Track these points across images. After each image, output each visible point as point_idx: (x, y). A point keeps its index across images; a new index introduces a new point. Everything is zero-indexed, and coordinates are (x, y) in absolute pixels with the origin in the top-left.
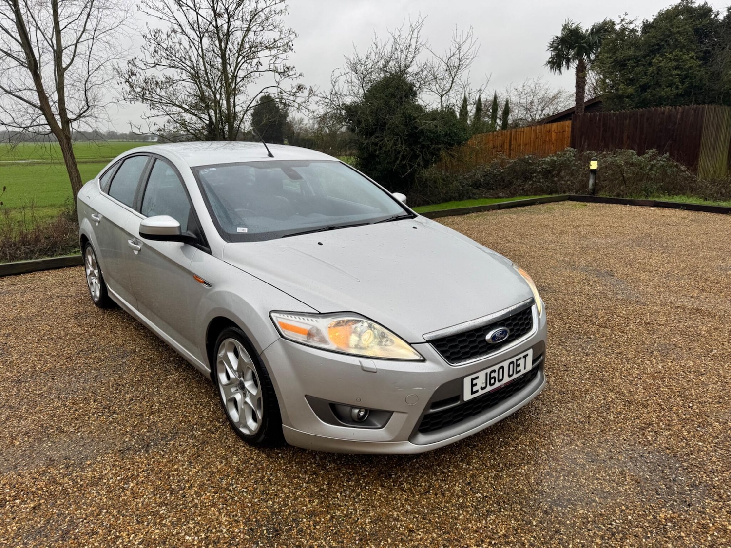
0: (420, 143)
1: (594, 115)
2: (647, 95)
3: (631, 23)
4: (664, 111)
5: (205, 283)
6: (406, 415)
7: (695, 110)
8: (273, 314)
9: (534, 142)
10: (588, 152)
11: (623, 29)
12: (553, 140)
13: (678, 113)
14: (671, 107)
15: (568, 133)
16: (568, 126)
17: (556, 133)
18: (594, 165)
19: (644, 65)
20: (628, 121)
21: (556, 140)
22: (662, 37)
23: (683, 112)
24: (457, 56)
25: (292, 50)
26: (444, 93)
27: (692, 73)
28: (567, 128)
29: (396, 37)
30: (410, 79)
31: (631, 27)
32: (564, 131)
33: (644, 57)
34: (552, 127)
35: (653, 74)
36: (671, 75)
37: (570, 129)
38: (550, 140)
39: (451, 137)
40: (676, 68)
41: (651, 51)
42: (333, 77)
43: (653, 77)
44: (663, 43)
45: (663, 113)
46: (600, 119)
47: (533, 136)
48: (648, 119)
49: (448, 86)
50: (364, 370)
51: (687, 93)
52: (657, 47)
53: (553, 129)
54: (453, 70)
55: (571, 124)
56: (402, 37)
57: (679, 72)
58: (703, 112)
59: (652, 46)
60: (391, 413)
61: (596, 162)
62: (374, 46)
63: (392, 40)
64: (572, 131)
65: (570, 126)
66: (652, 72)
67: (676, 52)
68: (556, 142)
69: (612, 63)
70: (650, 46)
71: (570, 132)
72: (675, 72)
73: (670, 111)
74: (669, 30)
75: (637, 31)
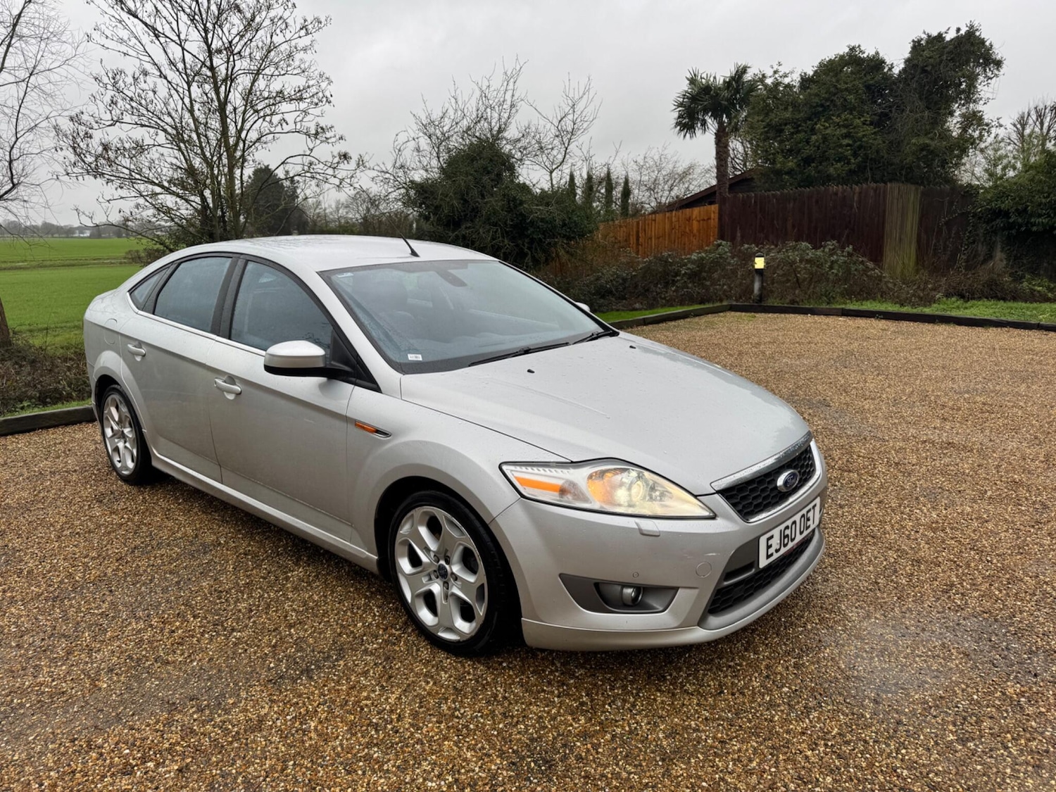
0: (528, 236)
1: (748, 196)
2: (811, 170)
3: (786, 76)
4: (837, 191)
5: (377, 431)
6: (696, 591)
7: (875, 191)
8: (505, 468)
9: (669, 235)
10: (746, 246)
11: (777, 84)
12: (695, 231)
13: (854, 193)
14: (845, 187)
15: (714, 221)
17: (699, 221)
18: (760, 263)
19: (806, 132)
20: (791, 205)
21: (699, 231)
22: (827, 96)
23: (860, 193)
24: (570, 117)
25: (330, 102)
26: (554, 167)
27: (867, 142)
28: (712, 214)
29: (484, 88)
30: (507, 148)
31: (786, 81)
32: (709, 219)
33: (805, 121)
34: (693, 214)
35: (817, 144)
36: (841, 146)
37: (717, 215)
38: (691, 231)
39: (570, 228)
40: (847, 136)
41: (814, 114)
42: (396, 143)
43: (818, 148)
44: (828, 104)
45: (836, 194)
46: (755, 203)
47: (667, 226)
48: (817, 202)
49: (560, 157)
50: (643, 533)
51: (861, 169)
52: (821, 109)
53: (694, 217)
54: (566, 135)
55: (717, 209)
56: (491, 89)
57: (851, 142)
58: (885, 192)
59: (815, 107)
60: (676, 589)
61: (763, 259)
62: (453, 100)
63: (478, 93)
64: (720, 219)
65: (717, 211)
66: (817, 141)
67: (845, 115)
68: (700, 233)
69: (765, 128)
70: (811, 107)
71: (717, 220)
72: (845, 142)
73: (844, 191)
74: (835, 86)
75: (793, 87)
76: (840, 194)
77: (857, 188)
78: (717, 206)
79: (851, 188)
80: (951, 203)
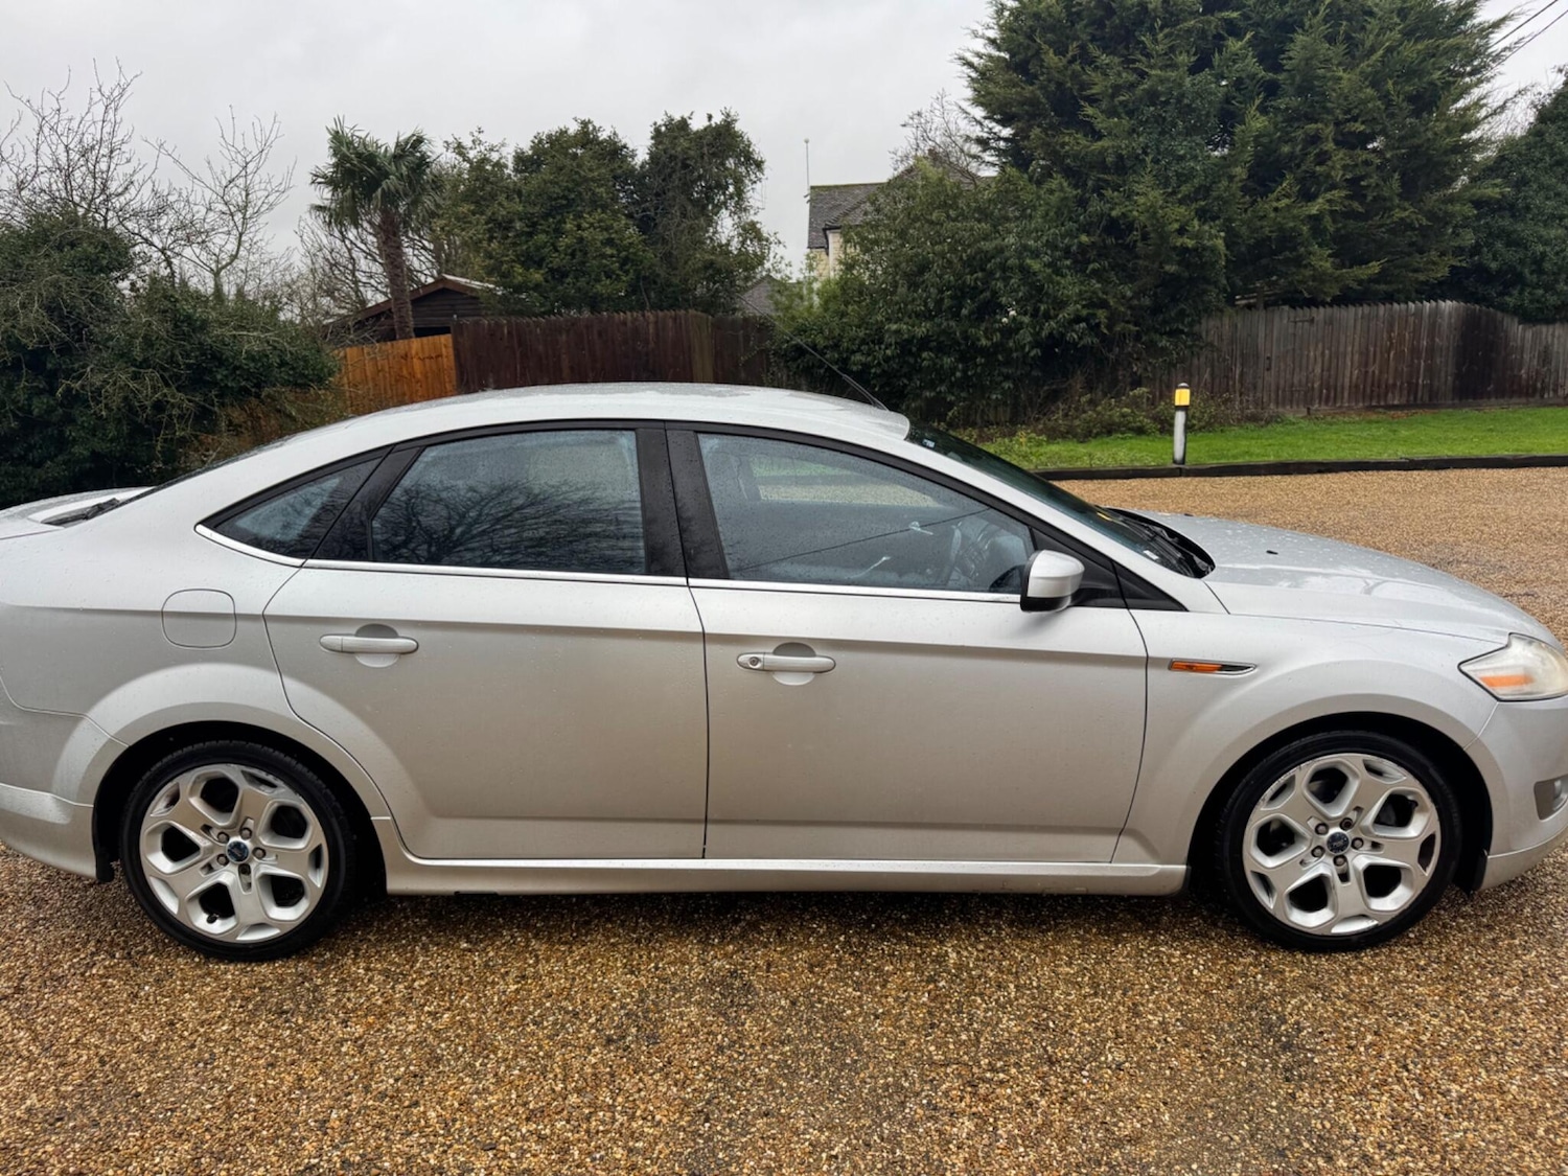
1: (497, 323)
2: (568, 287)
3: (493, 149)
4: (625, 319)
7: (675, 319)
8: (1464, 668)
9: (373, 379)
11: (484, 160)
12: (419, 376)
13: (648, 324)
14: (634, 312)
15: (448, 360)
16: (446, 346)
17: (423, 360)
19: (547, 233)
20: (564, 337)
21: (426, 375)
22: (570, 185)
23: (656, 323)
24: (242, 185)
27: (635, 254)
28: (444, 350)
31: (495, 157)
32: (440, 356)
33: (545, 216)
34: (410, 348)
35: (569, 251)
36: (603, 256)
37: (451, 351)
38: (412, 374)
39: (295, 369)
40: (610, 242)
41: (552, 208)
43: (573, 255)
44: (573, 196)
45: (624, 323)
46: (509, 333)
47: (369, 369)
52: (564, 202)
53: (413, 352)
55: (450, 340)
57: (615, 252)
58: (687, 322)
59: (555, 199)
64: (457, 355)
65: (450, 344)
66: (568, 246)
67: (598, 215)
68: (427, 378)
69: (487, 223)
70: (550, 198)
71: (452, 357)
72: (609, 251)
73: (636, 319)
74: (577, 173)
75: (506, 167)
76: (629, 324)
77: (650, 315)
78: (449, 336)
79: (643, 315)
80: (747, 339)
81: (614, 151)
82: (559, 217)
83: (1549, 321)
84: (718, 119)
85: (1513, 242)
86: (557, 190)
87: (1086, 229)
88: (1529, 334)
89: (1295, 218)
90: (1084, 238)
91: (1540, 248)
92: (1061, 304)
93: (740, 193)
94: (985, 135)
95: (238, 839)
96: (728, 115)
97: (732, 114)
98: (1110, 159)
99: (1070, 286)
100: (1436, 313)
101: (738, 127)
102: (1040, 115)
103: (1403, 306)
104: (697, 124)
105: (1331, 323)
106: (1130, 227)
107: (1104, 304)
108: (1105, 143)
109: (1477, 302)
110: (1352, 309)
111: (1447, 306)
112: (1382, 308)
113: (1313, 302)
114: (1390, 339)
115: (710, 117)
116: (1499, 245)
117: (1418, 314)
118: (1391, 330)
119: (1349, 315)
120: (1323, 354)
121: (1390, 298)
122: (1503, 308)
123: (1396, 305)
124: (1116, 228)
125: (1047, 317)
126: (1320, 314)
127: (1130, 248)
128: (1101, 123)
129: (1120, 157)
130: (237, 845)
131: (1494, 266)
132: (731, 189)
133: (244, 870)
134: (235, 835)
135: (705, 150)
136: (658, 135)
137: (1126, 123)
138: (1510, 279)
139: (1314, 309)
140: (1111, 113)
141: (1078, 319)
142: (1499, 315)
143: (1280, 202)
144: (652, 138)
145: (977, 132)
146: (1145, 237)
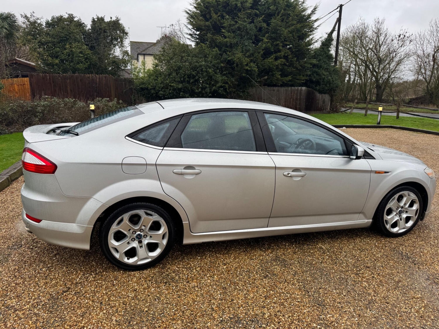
3: (38, 19)
11: (35, 22)
12: (17, 90)
13: (97, 78)
14: (92, 75)
15: (28, 86)
17: (18, 85)
18: (92, 107)
19: (59, 48)
20: (69, 81)
21: (19, 90)
23: (99, 78)
27: (90, 57)
28: (26, 82)
31: (39, 21)
32: (25, 84)
33: (59, 43)
34: (13, 81)
35: (68, 54)
36: (79, 57)
37: (29, 83)
38: (14, 90)
40: (81, 52)
41: (61, 40)
43: (69, 55)
44: (68, 37)
45: (89, 77)
46: (49, 78)
48: (81, 80)
52: (65, 39)
53: (15, 83)
55: (28, 80)
57: (83, 56)
59: (62, 38)
61: (93, 105)
64: (31, 85)
65: (28, 81)
66: (67, 53)
67: (77, 44)
68: (20, 91)
69: (38, 43)
70: (60, 37)
71: (29, 85)
72: (81, 55)
73: (93, 77)
74: (69, 30)
75: (43, 25)
76: (90, 78)
77: (98, 76)
78: (28, 78)
79: (95, 76)
80: (125, 84)
81: (80, 25)
82: (63, 43)
83: (325, 93)
84: (114, 19)
85: (318, 74)
86: (63, 35)
87: (222, 62)
88: (320, 96)
89: (273, 65)
90: (222, 65)
91: (324, 76)
92: (217, 82)
93: (122, 41)
94: (192, 33)
95: (139, 233)
96: (117, 18)
97: (119, 18)
98: (228, 44)
99: (219, 77)
100: (301, 90)
101: (120, 22)
102: (209, 30)
103: (294, 88)
104: (107, 19)
105: (278, 91)
106: (233, 63)
107: (227, 83)
108: (227, 39)
109: (310, 88)
110: (283, 88)
111: (304, 88)
112: (290, 88)
113: (275, 86)
114: (291, 96)
115: (111, 18)
116: (315, 75)
117: (298, 90)
118: (291, 94)
119: (283, 89)
120: (276, 99)
121: (292, 85)
122: (316, 90)
123: (293, 87)
124: (230, 63)
125: (213, 85)
126: (276, 88)
127: (233, 69)
128: (227, 34)
129: (231, 44)
130: (139, 235)
131: (314, 79)
132: (119, 40)
133: (140, 242)
134: (138, 231)
135: (111, 27)
136: (94, 21)
137: (232, 35)
138: (318, 83)
139: (274, 87)
140: (229, 32)
141: (221, 87)
142: (314, 91)
143: (270, 60)
144: (92, 22)
145: (190, 32)
146: (237, 65)
